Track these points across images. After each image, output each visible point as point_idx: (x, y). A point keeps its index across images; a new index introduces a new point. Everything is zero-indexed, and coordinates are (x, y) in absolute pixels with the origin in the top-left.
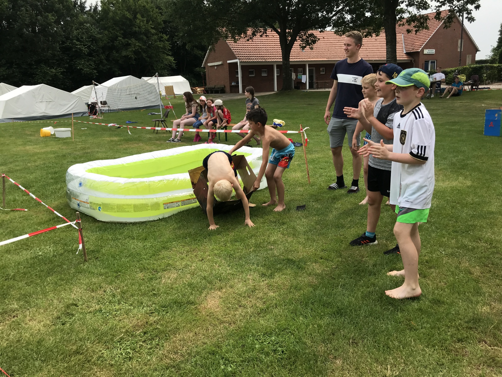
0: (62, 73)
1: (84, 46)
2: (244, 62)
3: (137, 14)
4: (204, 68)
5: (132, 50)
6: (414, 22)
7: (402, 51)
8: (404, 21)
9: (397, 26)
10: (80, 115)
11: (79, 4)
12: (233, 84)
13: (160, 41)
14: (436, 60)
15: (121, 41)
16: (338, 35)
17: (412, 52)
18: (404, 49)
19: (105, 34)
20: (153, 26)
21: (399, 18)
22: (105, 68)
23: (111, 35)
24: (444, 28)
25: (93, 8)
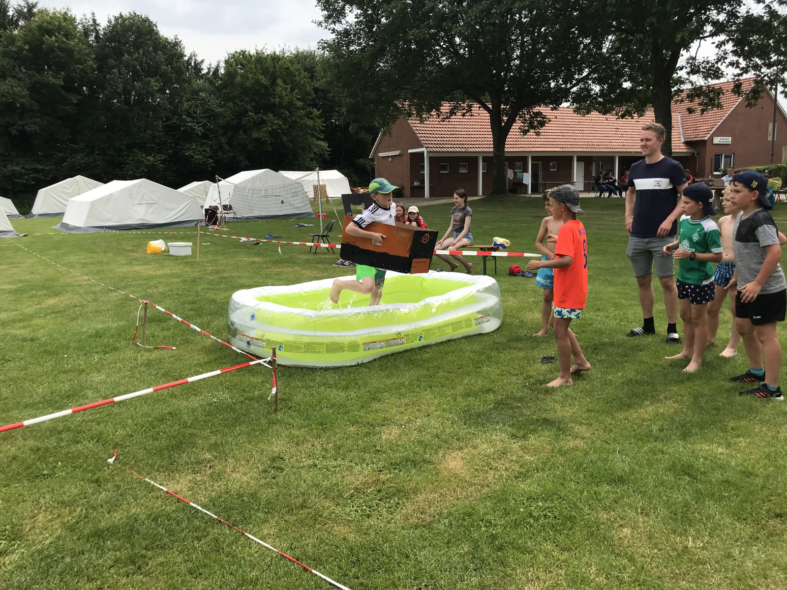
0: (163, 162)
1: (198, 123)
2: (434, 152)
3: (276, 79)
4: (373, 160)
5: (268, 130)
6: (699, 97)
7: (679, 139)
8: (684, 95)
9: (673, 103)
10: (193, 224)
11: (193, 64)
12: (415, 184)
13: (308, 117)
14: (734, 154)
15: (252, 118)
16: (580, 114)
17: (695, 141)
18: (681, 136)
19: (229, 107)
20: (299, 97)
21: (675, 91)
22: (225, 157)
23: (237, 108)
24: (747, 106)
25: (212, 70)
